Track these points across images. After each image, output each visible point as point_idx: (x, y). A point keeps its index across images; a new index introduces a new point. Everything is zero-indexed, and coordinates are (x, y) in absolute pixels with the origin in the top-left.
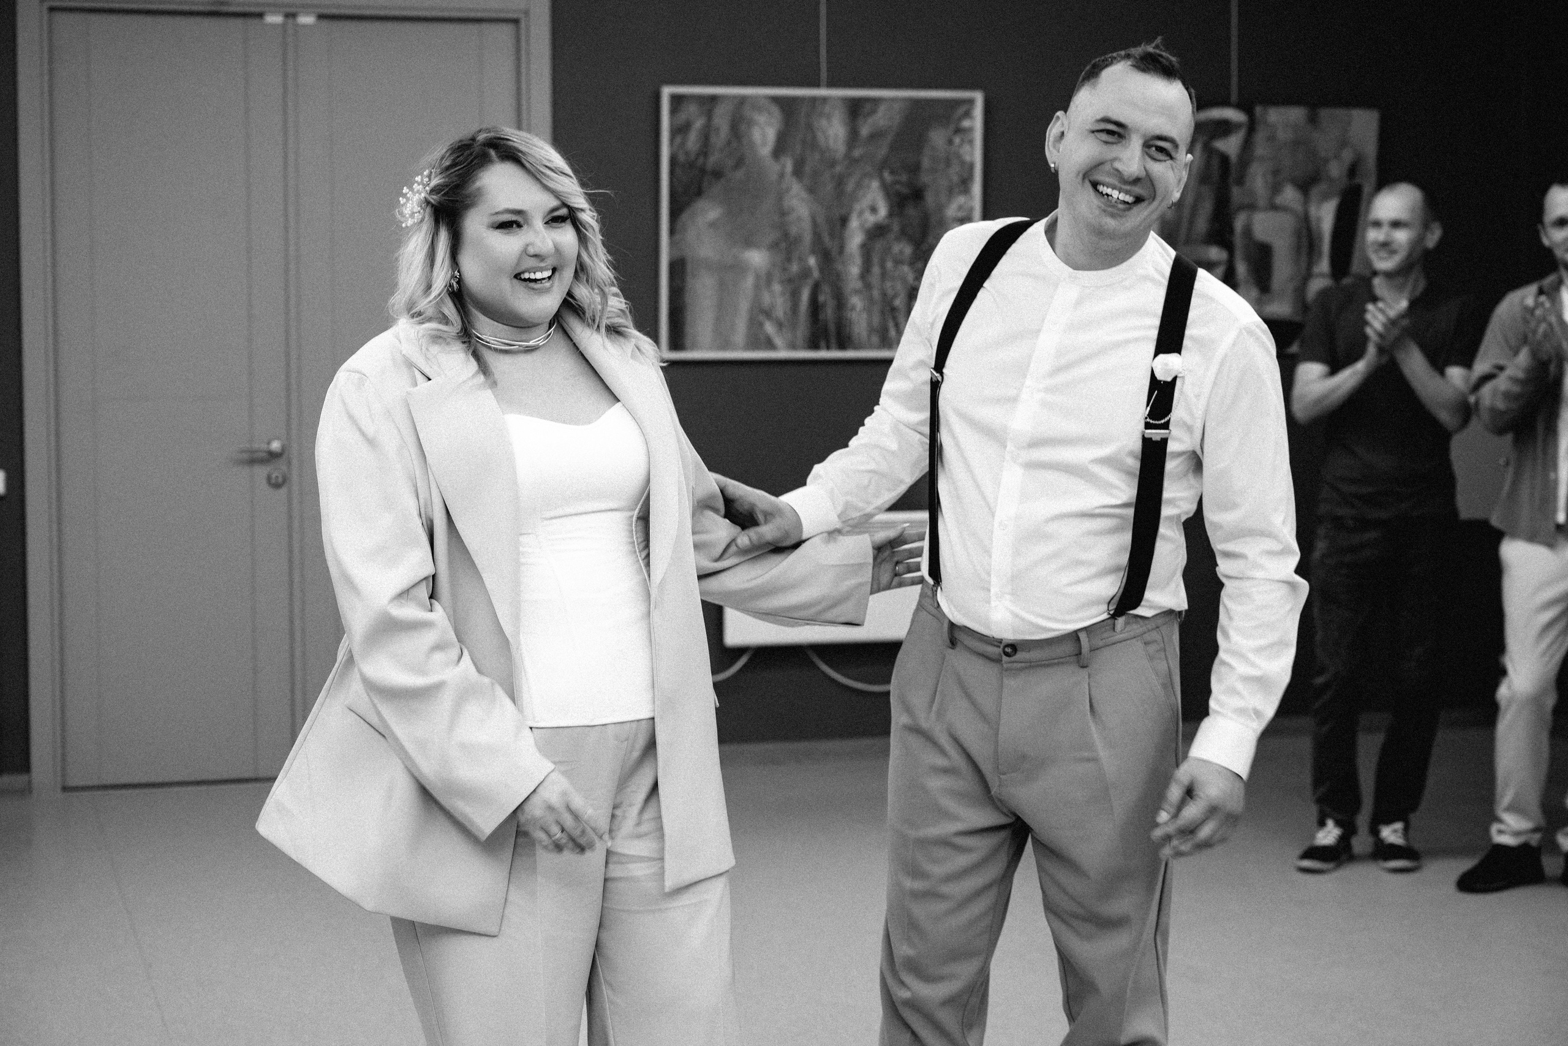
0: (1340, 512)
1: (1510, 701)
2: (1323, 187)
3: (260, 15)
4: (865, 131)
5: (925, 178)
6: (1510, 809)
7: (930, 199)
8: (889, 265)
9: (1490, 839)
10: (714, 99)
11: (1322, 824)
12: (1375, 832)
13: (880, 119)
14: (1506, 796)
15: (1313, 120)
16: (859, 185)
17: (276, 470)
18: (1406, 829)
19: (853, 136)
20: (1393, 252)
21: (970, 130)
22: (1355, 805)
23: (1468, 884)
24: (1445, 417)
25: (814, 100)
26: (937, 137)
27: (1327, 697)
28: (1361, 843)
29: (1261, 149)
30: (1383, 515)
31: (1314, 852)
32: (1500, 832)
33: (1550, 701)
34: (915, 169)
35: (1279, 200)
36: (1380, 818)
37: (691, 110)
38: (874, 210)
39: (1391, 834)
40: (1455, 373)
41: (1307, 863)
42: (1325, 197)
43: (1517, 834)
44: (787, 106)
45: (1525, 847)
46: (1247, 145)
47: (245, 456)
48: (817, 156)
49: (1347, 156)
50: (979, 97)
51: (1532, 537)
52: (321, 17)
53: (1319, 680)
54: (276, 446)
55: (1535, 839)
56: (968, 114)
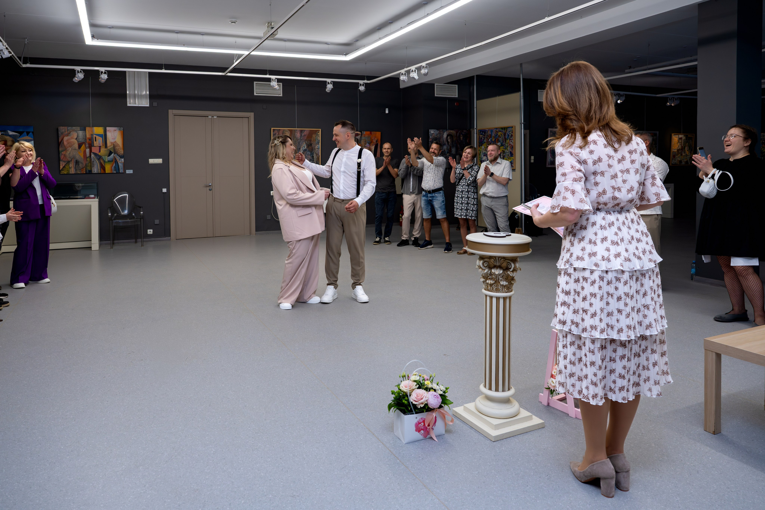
0: (379, 191)
1: (404, 218)
2: (372, 143)
3: (208, 116)
4: (303, 135)
5: (312, 142)
6: (404, 234)
7: (313, 145)
8: (307, 155)
9: (401, 239)
10: (280, 129)
11: (377, 238)
12: (384, 239)
13: (305, 133)
14: (404, 232)
15: (371, 133)
16: (302, 143)
17: (210, 188)
18: (389, 238)
19: (301, 135)
20: (388, 153)
21: (319, 135)
22: (381, 234)
23: (398, 245)
24: (394, 176)
25: (295, 130)
26: (314, 136)
27: (378, 218)
28: (382, 240)
29: (363, 138)
30: (386, 191)
31: (375, 242)
32: (403, 238)
33: (410, 218)
34: (311, 141)
35: (366, 146)
36: (385, 237)
37: (276, 132)
38: (304, 147)
39: (387, 239)
40: (396, 169)
41: (374, 243)
42: (373, 145)
43: (405, 238)
44: (291, 131)
45: (407, 240)
46: (361, 137)
47: (206, 186)
48: (296, 139)
49: (376, 139)
50: (320, 130)
51: (407, 194)
52: (217, 117)
53: (376, 216)
54: (210, 184)
55: (408, 239)
56: (319, 132)
